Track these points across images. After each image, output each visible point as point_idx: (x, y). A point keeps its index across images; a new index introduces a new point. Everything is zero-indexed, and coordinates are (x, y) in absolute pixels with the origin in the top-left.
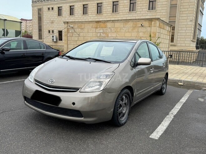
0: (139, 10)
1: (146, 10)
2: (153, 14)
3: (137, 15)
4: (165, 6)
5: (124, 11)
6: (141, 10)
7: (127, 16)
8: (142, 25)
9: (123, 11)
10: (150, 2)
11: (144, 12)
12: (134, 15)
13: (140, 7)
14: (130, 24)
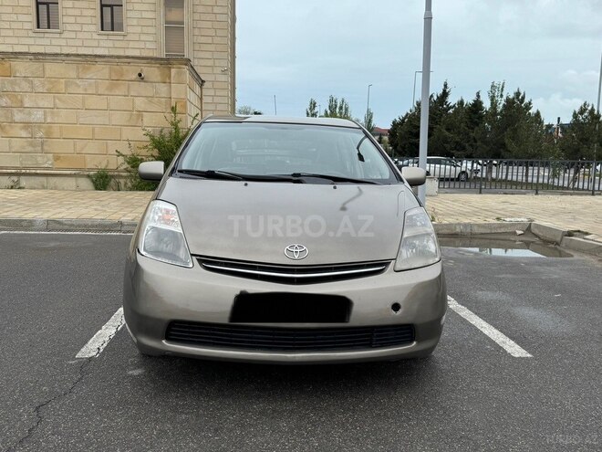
0: (69, 28)
1: (93, 28)
2: (118, 44)
3: (64, 41)
4: (150, 22)
5: (18, 25)
6: (77, 28)
7: (31, 41)
8: (140, 75)
9: (14, 26)
10: (102, 6)
11: (87, 36)
12: (54, 42)
13: (72, 20)
14: (101, 71)
